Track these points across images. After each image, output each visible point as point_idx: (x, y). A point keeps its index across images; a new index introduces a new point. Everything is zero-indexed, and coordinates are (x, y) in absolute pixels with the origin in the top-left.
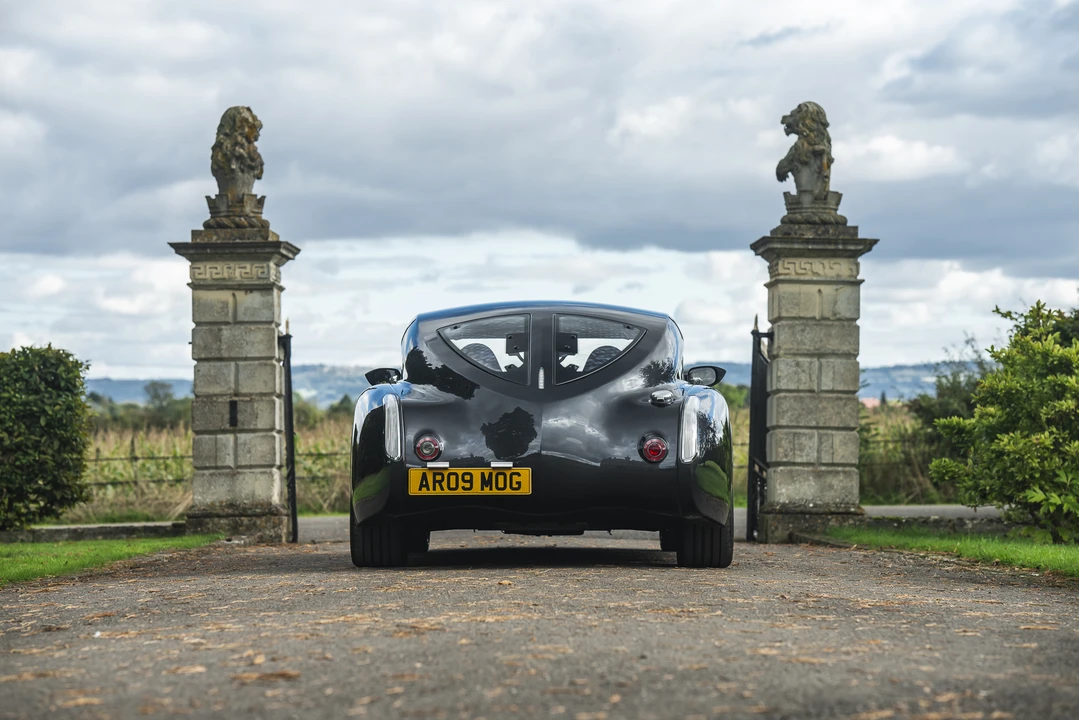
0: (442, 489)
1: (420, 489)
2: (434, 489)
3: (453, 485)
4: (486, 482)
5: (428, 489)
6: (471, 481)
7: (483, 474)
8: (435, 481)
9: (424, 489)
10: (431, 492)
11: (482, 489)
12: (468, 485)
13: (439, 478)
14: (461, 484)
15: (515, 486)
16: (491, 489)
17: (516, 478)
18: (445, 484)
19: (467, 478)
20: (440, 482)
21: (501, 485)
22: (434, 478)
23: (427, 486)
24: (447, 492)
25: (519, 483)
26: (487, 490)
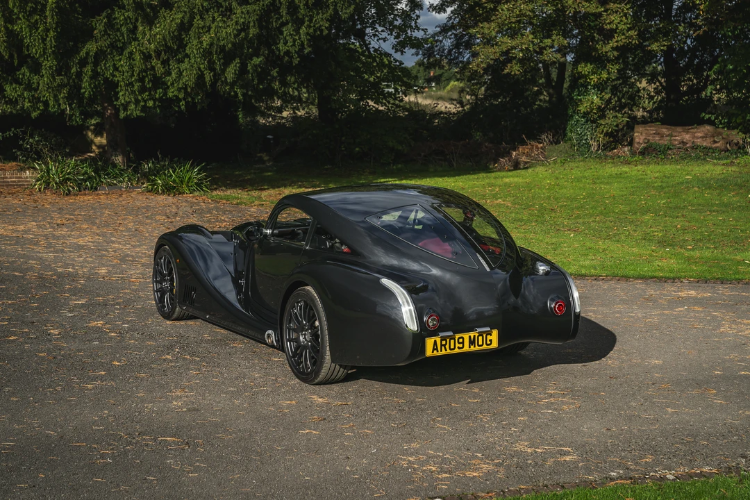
0: (446, 350)
1: (433, 352)
2: (441, 351)
3: (452, 347)
4: (472, 342)
5: (438, 351)
6: (463, 343)
7: (470, 337)
8: (442, 345)
9: (435, 351)
10: (440, 353)
11: (470, 347)
12: (461, 346)
13: (444, 342)
14: (457, 345)
15: (489, 342)
16: (475, 347)
17: (489, 337)
18: (447, 347)
19: (461, 340)
20: (445, 345)
21: (480, 343)
22: (441, 342)
23: (437, 349)
24: (449, 352)
25: (491, 340)
26: (472, 347)
